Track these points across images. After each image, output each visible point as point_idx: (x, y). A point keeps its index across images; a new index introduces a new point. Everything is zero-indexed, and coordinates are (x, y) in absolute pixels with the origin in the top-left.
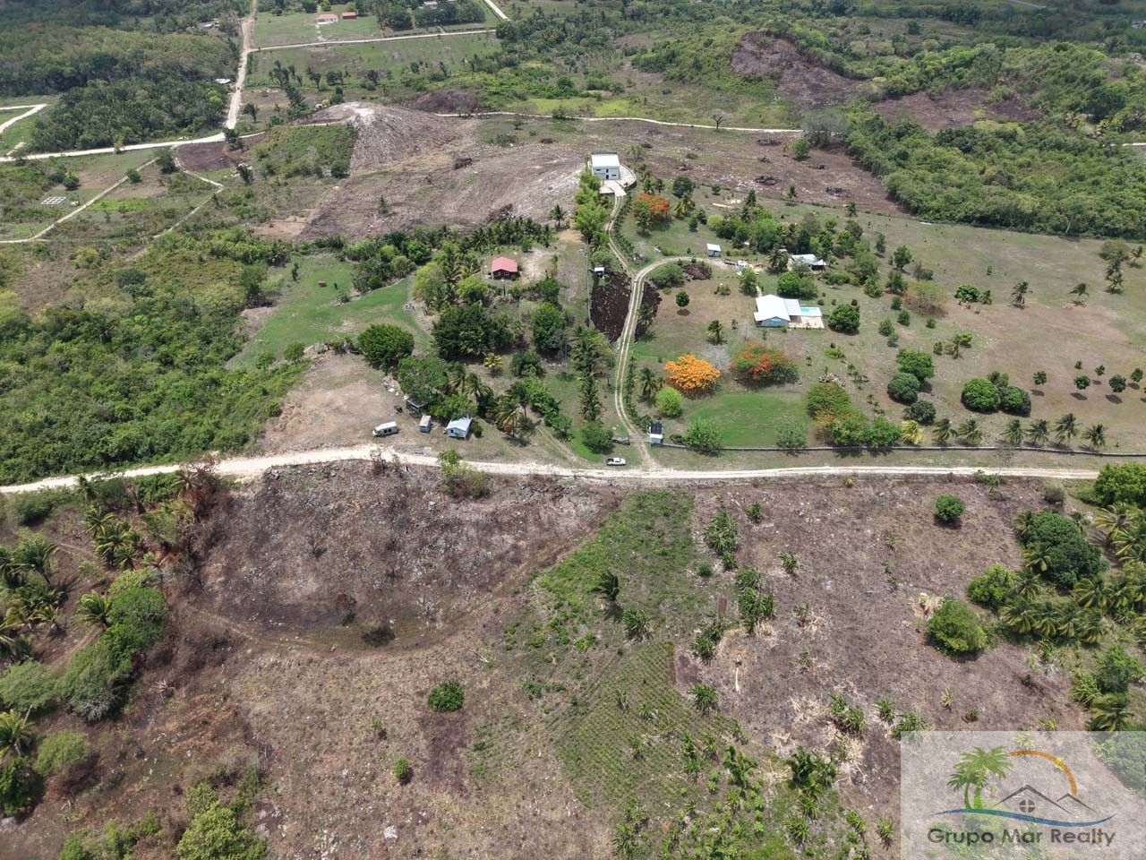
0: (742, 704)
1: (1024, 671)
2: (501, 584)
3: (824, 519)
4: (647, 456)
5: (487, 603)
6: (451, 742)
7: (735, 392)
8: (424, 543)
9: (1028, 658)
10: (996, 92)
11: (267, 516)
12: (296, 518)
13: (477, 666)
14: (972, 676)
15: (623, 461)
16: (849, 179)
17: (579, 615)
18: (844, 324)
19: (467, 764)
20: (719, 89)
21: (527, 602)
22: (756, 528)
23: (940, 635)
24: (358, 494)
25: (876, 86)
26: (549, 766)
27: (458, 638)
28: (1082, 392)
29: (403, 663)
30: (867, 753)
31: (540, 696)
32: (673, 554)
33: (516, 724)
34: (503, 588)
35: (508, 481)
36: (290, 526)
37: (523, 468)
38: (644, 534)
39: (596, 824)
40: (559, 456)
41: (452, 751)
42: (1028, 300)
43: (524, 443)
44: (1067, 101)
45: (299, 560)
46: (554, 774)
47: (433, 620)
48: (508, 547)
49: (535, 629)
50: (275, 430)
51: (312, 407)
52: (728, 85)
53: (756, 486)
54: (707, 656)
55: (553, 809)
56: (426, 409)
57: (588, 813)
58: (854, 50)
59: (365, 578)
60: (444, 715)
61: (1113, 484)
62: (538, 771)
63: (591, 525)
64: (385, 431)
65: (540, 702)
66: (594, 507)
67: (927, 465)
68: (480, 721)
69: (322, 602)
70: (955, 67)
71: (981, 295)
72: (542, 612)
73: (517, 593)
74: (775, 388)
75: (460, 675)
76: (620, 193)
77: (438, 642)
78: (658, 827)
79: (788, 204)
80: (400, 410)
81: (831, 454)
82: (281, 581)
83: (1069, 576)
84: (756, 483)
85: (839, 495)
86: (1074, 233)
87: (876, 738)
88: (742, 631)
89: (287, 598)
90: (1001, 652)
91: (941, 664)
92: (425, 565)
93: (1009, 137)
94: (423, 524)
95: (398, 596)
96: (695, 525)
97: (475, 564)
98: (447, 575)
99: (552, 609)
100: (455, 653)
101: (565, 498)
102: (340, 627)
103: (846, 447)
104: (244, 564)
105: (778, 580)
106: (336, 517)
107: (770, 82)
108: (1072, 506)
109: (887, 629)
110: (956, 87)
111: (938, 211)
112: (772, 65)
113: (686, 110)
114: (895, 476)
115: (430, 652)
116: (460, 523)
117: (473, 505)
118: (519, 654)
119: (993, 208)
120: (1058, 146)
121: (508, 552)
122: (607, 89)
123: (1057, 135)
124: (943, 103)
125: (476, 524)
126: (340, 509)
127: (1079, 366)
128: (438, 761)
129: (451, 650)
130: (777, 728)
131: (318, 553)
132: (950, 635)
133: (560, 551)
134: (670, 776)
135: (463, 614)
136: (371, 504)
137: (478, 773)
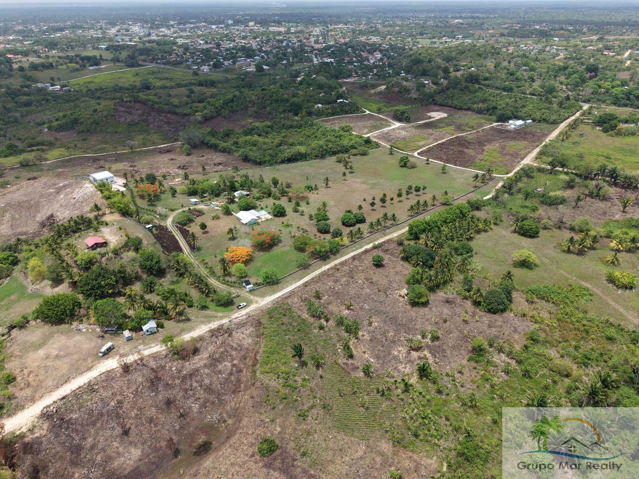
0: (379, 365)
1: (444, 300)
2: (242, 385)
3: (342, 285)
4: (252, 297)
5: (244, 398)
6: (289, 463)
7: (261, 256)
8: (186, 390)
9: (441, 294)
10: (251, 110)
11: (68, 435)
12: (94, 424)
13: (267, 425)
14: (433, 309)
15: (245, 304)
16: (219, 158)
17: (291, 374)
18: (280, 213)
19: (305, 466)
20: (116, 132)
21: (262, 384)
22: (322, 301)
23: (416, 300)
24: (124, 388)
25: (198, 116)
26: (339, 438)
27: (245, 421)
28: (374, 208)
29: (229, 450)
30: (430, 352)
31: (307, 416)
32: (303, 327)
33: (309, 434)
34: (245, 386)
35: (201, 339)
36: (92, 431)
37: (201, 330)
38: (284, 328)
39: (377, 443)
40: (212, 317)
41: (293, 466)
42: (330, 184)
43: (188, 320)
44: (281, 110)
45: (116, 444)
46: (344, 439)
47: (225, 421)
48: (230, 367)
49: (278, 392)
50: (21, 389)
51: (36, 364)
52: (120, 129)
53: (306, 286)
54: (351, 356)
55: (357, 452)
56: (121, 328)
57: (371, 441)
58: (174, 103)
59: (166, 427)
60: (273, 455)
61: (415, 229)
62: (337, 443)
63: (257, 336)
64: (107, 350)
65: (310, 418)
66: (251, 329)
67: (355, 250)
68: (292, 444)
69: (151, 457)
70: (227, 103)
71: (313, 187)
72: (273, 384)
73: (254, 383)
74: (275, 248)
75: (262, 434)
76: (123, 189)
77: (237, 429)
78: (398, 426)
79: (204, 175)
80: (103, 337)
81: (320, 262)
82: (112, 464)
83: (430, 262)
84: (306, 285)
85: (338, 275)
86: (323, 157)
87: (428, 346)
88: (354, 340)
89: (125, 469)
90: (432, 297)
91: (423, 311)
92: (196, 400)
93: (271, 127)
94: (177, 382)
95: (194, 423)
96: (299, 313)
97: (221, 384)
98: (212, 398)
99: (277, 380)
100: (250, 427)
101: (234, 333)
102: (175, 460)
103: (323, 256)
104: (74, 473)
105: (348, 315)
106: (121, 408)
107: (144, 124)
108: (406, 243)
109: (397, 309)
110: (233, 112)
111: (270, 161)
112: (140, 116)
113: (106, 146)
114: (349, 259)
115: (237, 436)
116: (197, 370)
117: (197, 358)
118: (281, 407)
119: (290, 154)
120: (291, 127)
121: (232, 370)
122: (43, 145)
123: (288, 123)
124: (231, 119)
125: (205, 366)
126: (120, 402)
127: (365, 200)
128: (291, 475)
129: (247, 427)
130: (398, 365)
131: (126, 433)
132: (419, 298)
133: (255, 355)
134: (383, 406)
135: (237, 409)
136: (137, 388)
137: (314, 464)
